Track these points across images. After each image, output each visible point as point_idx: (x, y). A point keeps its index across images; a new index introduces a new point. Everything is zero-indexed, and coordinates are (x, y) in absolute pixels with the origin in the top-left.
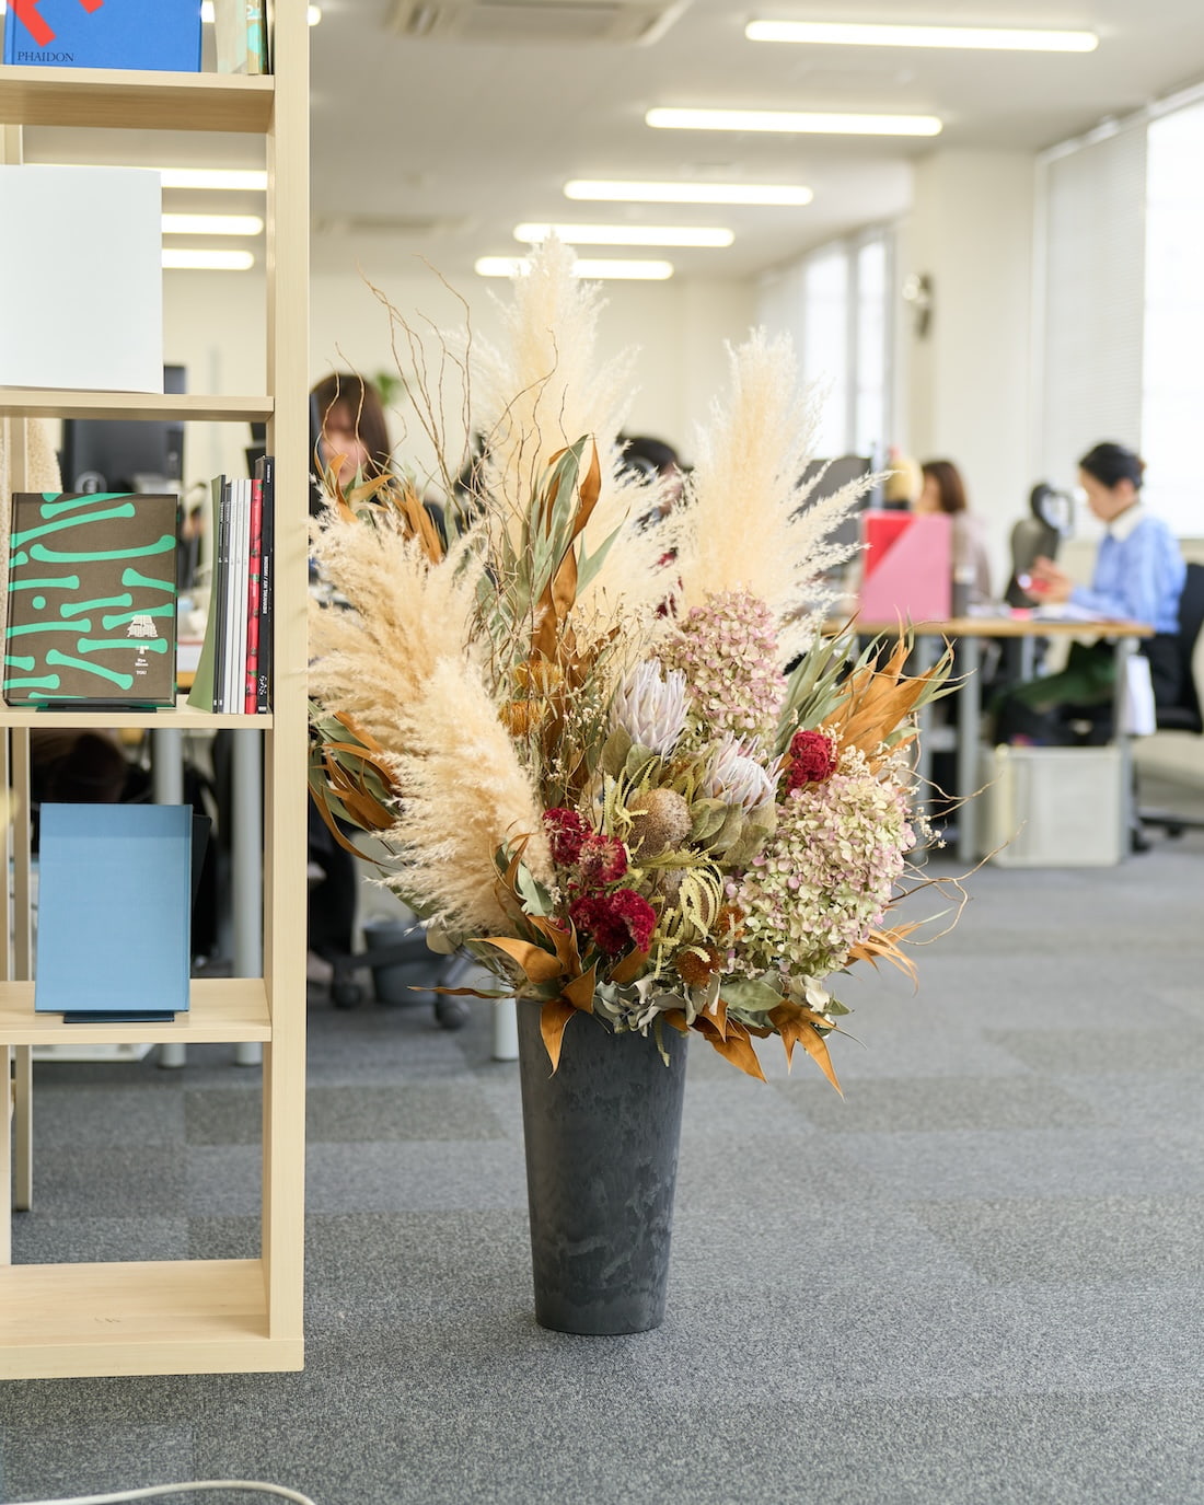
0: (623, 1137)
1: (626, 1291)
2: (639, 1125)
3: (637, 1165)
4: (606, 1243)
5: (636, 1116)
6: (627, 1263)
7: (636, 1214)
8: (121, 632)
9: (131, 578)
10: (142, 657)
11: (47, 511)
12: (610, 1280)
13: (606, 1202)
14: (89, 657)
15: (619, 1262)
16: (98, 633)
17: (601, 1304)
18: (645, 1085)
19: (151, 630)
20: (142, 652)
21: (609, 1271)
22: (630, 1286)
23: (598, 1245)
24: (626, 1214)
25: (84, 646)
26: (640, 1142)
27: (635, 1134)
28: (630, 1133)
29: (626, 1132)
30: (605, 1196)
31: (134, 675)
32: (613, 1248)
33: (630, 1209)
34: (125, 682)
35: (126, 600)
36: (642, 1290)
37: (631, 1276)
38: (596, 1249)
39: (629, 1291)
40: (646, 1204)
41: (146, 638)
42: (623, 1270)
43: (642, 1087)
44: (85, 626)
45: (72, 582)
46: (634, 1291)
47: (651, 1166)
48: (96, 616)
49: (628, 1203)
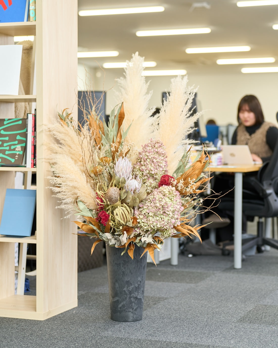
0: (122, 273)
1: (124, 311)
2: (126, 270)
3: (126, 280)
4: (119, 299)
5: (125, 268)
6: (124, 304)
7: (126, 292)
8: (14, 149)
9: (18, 137)
10: (17, 155)
11: (5, 123)
12: (120, 308)
13: (119, 289)
14: (8, 155)
15: (122, 304)
16: (10, 150)
17: (119, 314)
18: (127, 261)
19: (20, 149)
20: (17, 154)
21: (120, 306)
22: (125, 310)
23: (117, 299)
24: (124, 292)
25: (7, 153)
26: (126, 275)
27: (125, 272)
28: (123, 272)
29: (122, 272)
30: (118, 287)
31: (15, 159)
32: (121, 300)
33: (125, 291)
34: (13, 160)
35: (16, 142)
36: (129, 311)
37: (126, 308)
38: (117, 300)
39: (125, 311)
40: (129, 290)
41: (19, 151)
42: (123, 306)
43: (126, 261)
44: (8, 148)
45: (7, 138)
46: (127, 311)
47: (130, 281)
48: (10, 146)
49: (124, 289)
